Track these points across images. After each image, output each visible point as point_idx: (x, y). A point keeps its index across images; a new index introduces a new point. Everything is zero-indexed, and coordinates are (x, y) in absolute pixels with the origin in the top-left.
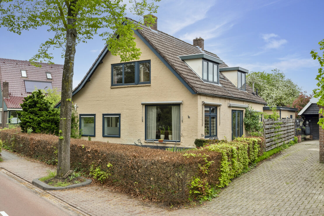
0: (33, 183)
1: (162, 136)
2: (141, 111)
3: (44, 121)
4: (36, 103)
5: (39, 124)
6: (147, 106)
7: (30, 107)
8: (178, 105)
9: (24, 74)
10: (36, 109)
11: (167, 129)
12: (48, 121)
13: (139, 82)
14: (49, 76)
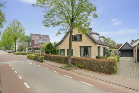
0: (61, 68)
1: (85, 55)
2: (79, 48)
3: (52, 51)
4: (50, 46)
5: (51, 52)
6: (81, 47)
7: (49, 47)
8: (91, 47)
9: (38, 38)
10: (50, 48)
11: (86, 54)
12: (53, 51)
13: (78, 40)
14: (44, 39)
